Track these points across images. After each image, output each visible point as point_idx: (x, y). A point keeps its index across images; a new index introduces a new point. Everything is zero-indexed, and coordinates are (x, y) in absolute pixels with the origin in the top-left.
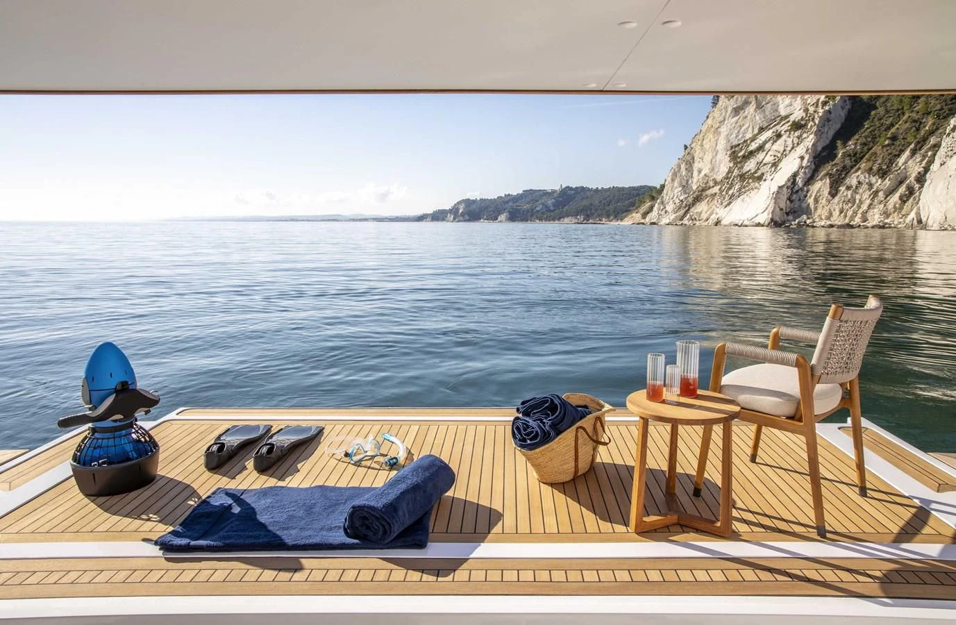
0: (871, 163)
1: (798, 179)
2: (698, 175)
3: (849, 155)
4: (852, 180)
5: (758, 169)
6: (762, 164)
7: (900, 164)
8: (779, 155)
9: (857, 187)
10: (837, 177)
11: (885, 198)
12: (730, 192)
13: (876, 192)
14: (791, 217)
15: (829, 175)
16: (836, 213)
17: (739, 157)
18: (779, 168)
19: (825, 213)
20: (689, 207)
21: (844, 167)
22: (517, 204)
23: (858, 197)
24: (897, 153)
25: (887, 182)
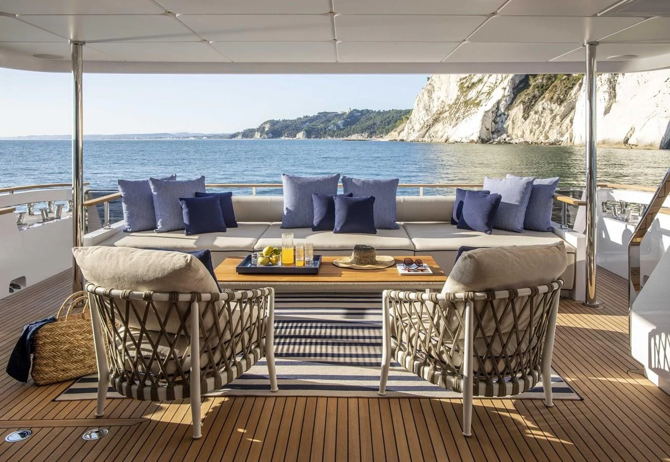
0: (552, 93)
1: (501, 105)
2: (438, 101)
3: (538, 87)
4: (539, 107)
5: (478, 97)
6: (481, 93)
7: (572, 95)
8: (493, 86)
9: (542, 112)
10: (528, 104)
11: (561, 121)
12: (457, 115)
13: (555, 116)
14: (495, 136)
15: (523, 102)
16: (527, 132)
17: (465, 88)
18: (491, 96)
19: (520, 133)
20: (429, 127)
21: (534, 97)
22: (313, 124)
23: (543, 120)
24: (571, 86)
25: (563, 109)
